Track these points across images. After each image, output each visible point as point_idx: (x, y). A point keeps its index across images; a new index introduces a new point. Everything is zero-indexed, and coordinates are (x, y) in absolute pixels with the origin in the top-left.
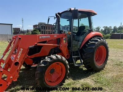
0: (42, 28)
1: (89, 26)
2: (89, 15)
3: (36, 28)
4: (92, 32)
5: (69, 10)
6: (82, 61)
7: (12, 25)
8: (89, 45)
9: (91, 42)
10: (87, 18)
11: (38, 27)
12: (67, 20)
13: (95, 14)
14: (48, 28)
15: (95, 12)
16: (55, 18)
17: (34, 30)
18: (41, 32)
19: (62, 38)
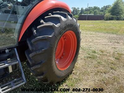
8: (40, 32)
9: (45, 24)
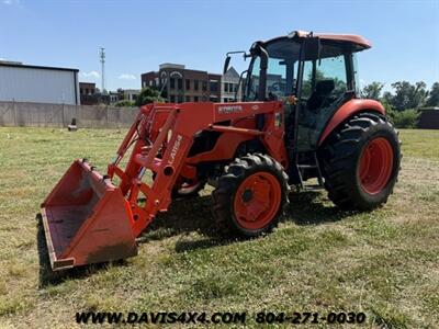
0: (173, 86)
1: (345, 82)
2: (347, 48)
3: (151, 83)
4: (355, 98)
5: (291, 36)
6: (324, 180)
7: (76, 71)
9: (351, 128)
10: (342, 58)
11: (157, 83)
12: (281, 63)
13: (365, 47)
14: (192, 85)
15: (366, 42)
16: (246, 56)
17: (146, 93)
18: (169, 99)
19: (272, 113)
